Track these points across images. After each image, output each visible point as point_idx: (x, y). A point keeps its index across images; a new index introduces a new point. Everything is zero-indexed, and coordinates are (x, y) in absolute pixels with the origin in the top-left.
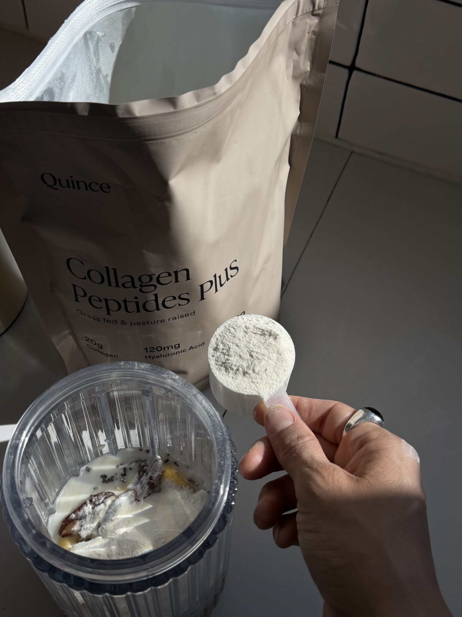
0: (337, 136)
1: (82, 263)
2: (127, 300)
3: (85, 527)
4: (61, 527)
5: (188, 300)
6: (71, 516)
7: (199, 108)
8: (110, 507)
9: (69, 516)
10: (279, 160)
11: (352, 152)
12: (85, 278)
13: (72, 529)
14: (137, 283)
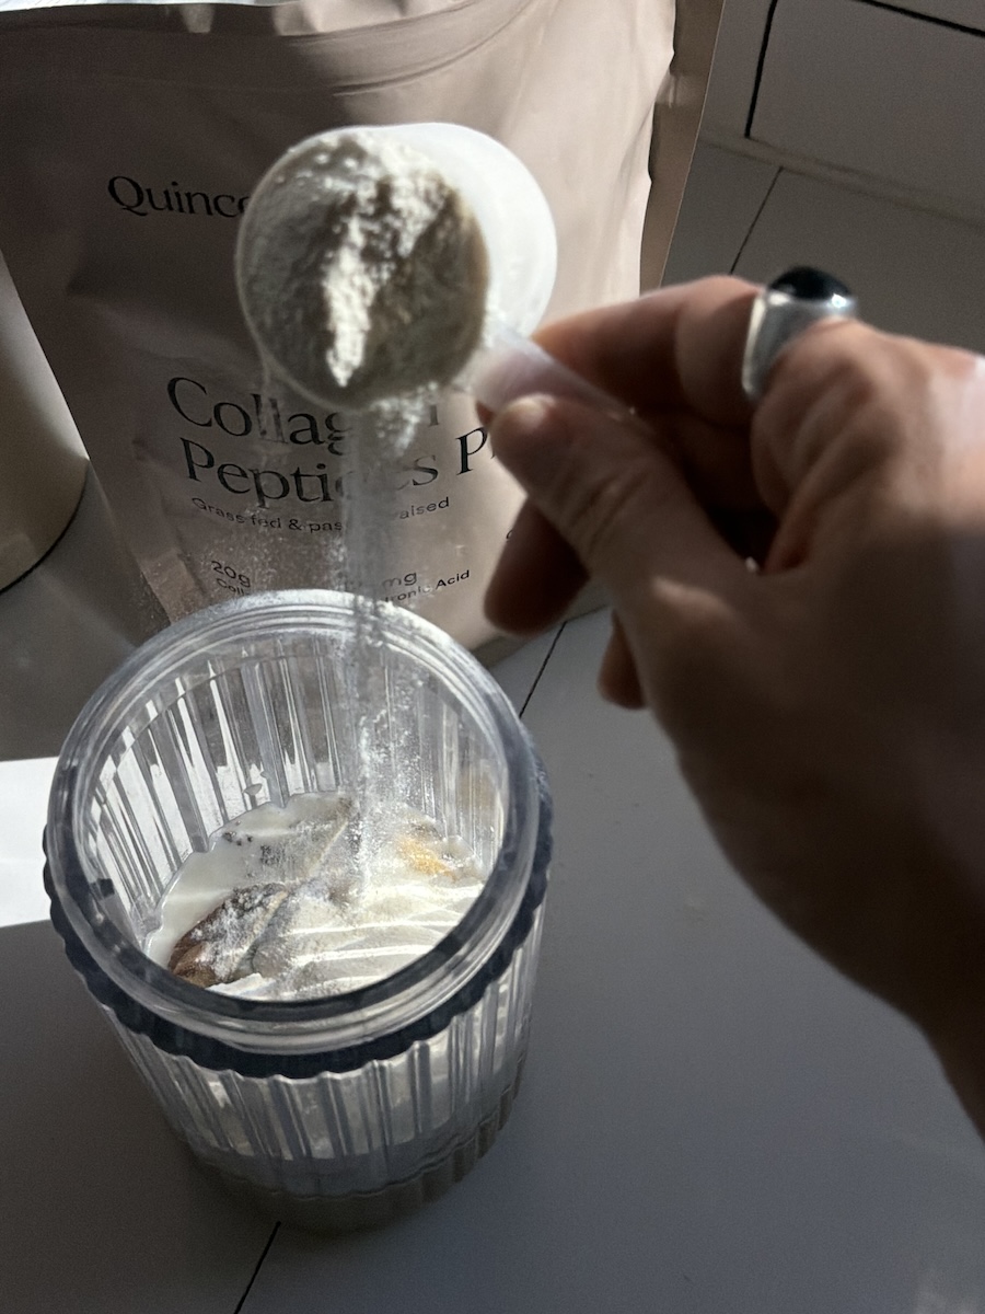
0: (747, 134)
1: (203, 389)
2: (302, 473)
3: (225, 953)
4: (172, 958)
5: (434, 472)
6: (193, 934)
7: (456, 13)
8: (276, 914)
9: (189, 933)
10: (628, 161)
11: (781, 169)
12: (209, 424)
13: (197, 960)
14: (323, 433)
